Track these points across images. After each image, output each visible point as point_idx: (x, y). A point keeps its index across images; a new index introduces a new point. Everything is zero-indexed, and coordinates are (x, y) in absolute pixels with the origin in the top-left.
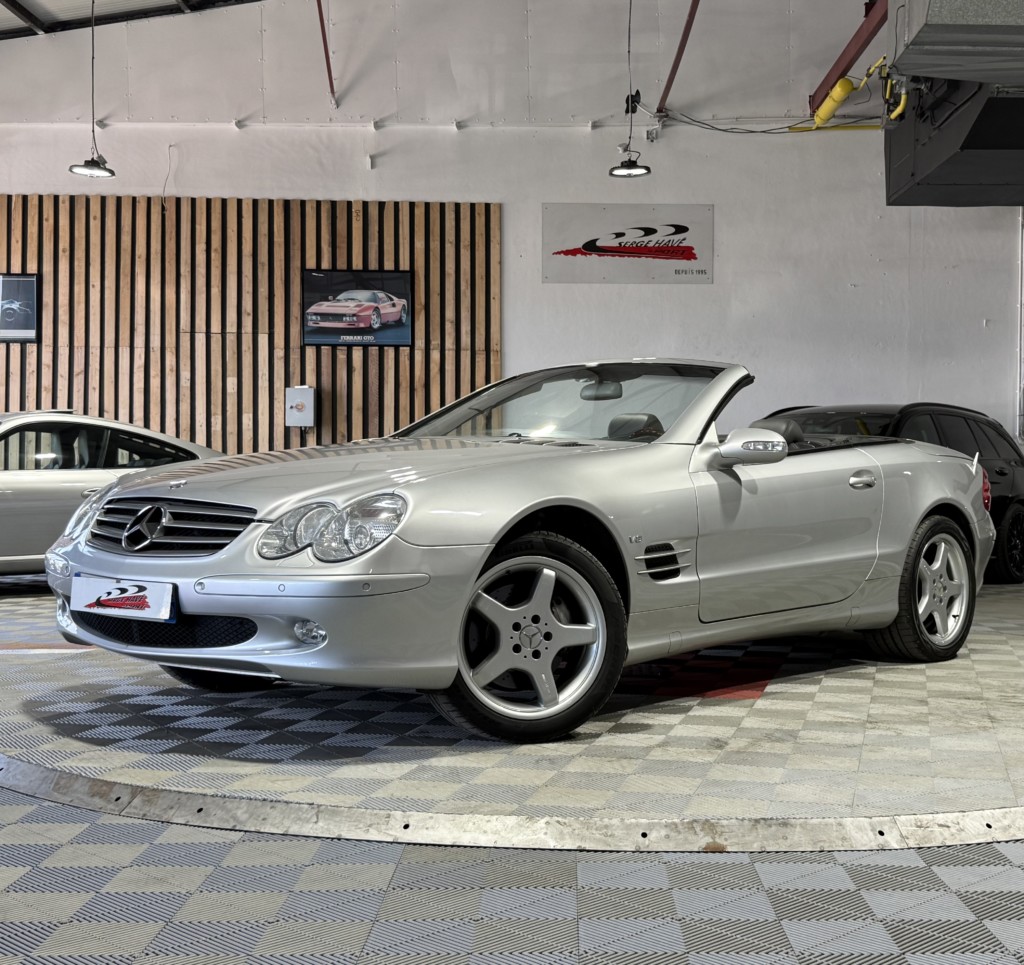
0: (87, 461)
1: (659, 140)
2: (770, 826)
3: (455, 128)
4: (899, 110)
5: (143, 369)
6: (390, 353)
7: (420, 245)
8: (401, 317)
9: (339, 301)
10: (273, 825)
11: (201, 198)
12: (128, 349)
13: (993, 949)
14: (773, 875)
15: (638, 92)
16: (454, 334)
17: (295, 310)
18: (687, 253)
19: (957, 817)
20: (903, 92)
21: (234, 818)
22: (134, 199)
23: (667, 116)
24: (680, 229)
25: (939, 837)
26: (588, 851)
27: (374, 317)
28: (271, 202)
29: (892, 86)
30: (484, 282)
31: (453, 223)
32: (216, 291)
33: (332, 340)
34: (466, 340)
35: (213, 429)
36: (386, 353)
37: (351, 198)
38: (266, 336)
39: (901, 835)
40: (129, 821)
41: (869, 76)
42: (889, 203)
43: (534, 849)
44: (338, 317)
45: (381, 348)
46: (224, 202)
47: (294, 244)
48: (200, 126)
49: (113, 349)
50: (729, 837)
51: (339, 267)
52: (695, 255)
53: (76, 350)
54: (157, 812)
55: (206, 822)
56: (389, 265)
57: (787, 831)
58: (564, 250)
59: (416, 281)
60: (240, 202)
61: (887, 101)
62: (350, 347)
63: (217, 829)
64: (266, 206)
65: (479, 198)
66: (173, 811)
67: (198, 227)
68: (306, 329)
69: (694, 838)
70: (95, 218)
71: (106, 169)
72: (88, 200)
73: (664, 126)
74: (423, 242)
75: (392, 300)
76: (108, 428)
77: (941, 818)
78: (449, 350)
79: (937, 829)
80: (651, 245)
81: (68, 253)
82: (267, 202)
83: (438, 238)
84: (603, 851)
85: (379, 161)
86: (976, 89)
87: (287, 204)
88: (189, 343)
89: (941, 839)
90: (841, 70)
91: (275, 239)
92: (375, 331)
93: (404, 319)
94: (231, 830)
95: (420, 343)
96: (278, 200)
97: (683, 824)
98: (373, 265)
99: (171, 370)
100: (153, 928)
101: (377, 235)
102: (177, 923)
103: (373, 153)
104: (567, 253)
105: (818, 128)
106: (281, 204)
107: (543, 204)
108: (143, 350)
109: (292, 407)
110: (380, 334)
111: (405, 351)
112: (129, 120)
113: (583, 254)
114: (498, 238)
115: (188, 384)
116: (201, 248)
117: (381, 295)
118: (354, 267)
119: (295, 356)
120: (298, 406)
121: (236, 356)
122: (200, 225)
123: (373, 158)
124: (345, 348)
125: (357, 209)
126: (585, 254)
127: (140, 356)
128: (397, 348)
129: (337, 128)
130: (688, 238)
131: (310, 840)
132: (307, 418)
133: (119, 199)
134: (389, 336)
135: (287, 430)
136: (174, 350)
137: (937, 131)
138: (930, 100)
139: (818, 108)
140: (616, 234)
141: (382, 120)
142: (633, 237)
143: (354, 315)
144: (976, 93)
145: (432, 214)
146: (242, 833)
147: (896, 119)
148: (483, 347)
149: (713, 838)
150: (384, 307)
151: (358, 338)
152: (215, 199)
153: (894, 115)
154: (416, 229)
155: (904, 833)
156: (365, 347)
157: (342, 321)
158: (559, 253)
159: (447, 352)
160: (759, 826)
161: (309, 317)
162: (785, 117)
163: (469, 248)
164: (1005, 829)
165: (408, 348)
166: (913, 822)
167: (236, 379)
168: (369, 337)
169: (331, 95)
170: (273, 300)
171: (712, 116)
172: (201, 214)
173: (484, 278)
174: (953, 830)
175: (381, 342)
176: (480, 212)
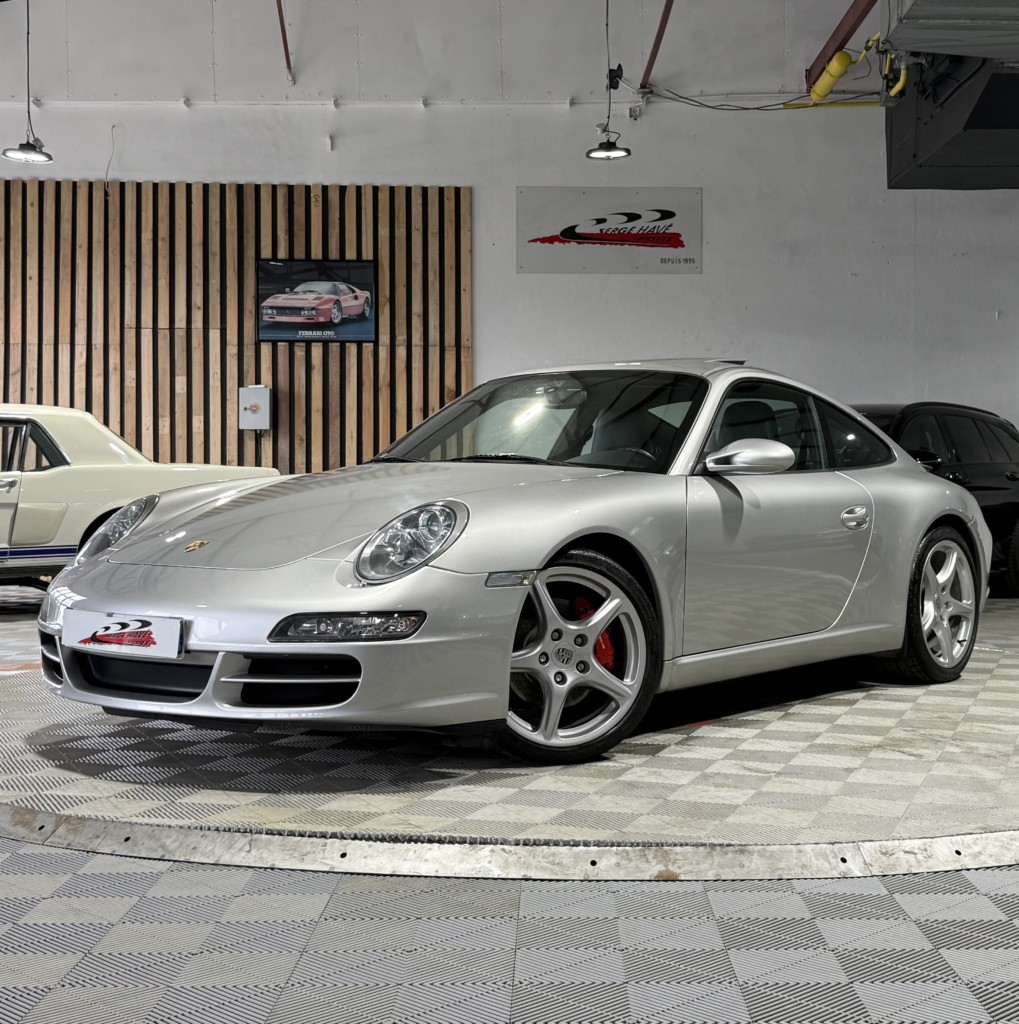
1: (643, 118)
2: (726, 853)
3: (422, 105)
4: (898, 87)
5: (84, 368)
6: (352, 349)
7: (384, 232)
8: (364, 310)
9: (296, 293)
10: (203, 854)
11: (147, 182)
12: (69, 346)
13: (946, 978)
14: (726, 904)
15: (620, 66)
16: (421, 329)
17: (249, 304)
18: (674, 241)
19: (925, 844)
20: (903, 67)
21: (163, 847)
22: (74, 183)
23: (651, 92)
24: (666, 215)
25: (904, 864)
26: (534, 880)
27: (335, 311)
28: (223, 187)
29: (892, 60)
30: (454, 271)
31: (420, 208)
32: (163, 283)
33: (289, 336)
34: (434, 335)
35: (160, 432)
36: (347, 350)
37: (310, 182)
38: (218, 332)
39: (865, 863)
40: (53, 851)
41: (868, 49)
42: (890, 187)
43: (477, 879)
44: (297, 310)
45: (343, 344)
46: (172, 187)
47: (248, 232)
48: (146, 105)
49: (52, 346)
50: (684, 865)
51: (296, 256)
52: (682, 242)
53: (11, 347)
54: (82, 841)
55: (134, 852)
56: (351, 254)
57: (743, 858)
58: (541, 237)
59: (380, 272)
60: (189, 187)
61: (886, 77)
62: (308, 343)
63: (145, 858)
64: (218, 191)
65: (448, 181)
66: (99, 840)
67: (143, 214)
68: (261, 324)
69: (646, 866)
70: (32, 205)
71: (41, 152)
72: (24, 185)
73: (648, 102)
74: (388, 230)
75: (354, 292)
77: (908, 844)
78: (416, 346)
79: (902, 853)
80: (635, 231)
81: (3, 243)
82: (219, 187)
83: (404, 225)
84: (550, 880)
85: (338, 142)
86: (980, 64)
87: (240, 188)
88: (134, 340)
89: (908, 867)
90: (838, 43)
91: (228, 227)
92: (336, 325)
93: (367, 313)
94: (159, 860)
95: (384, 339)
96: (230, 185)
97: (634, 852)
98: (334, 254)
99: (115, 369)
100: (71, 960)
101: (338, 221)
102: (96, 954)
103: (332, 132)
104: (543, 240)
105: (815, 105)
106: (234, 189)
107: (517, 187)
108: (85, 347)
109: (246, 409)
110: (341, 329)
111: (368, 348)
112: (69, 99)
113: (561, 241)
114: (469, 225)
115: (134, 384)
116: (147, 236)
117: (342, 286)
118: (313, 257)
119: (249, 353)
120: (252, 407)
121: (185, 354)
122: (147, 211)
123: (331, 138)
124: (304, 344)
125: (316, 194)
126: (563, 242)
127: (81, 354)
128: (359, 344)
129: (293, 106)
130: (675, 226)
131: (241, 870)
132: (262, 421)
133: (58, 184)
134: (350, 332)
135: (241, 433)
136: (118, 348)
137: (938, 110)
138: (931, 76)
139: (814, 83)
140: (597, 220)
141: (342, 97)
142: (615, 223)
143: (313, 309)
144: (979, 69)
145: (397, 201)
146: (171, 863)
147: (895, 96)
148: (453, 342)
149: (666, 866)
150: (345, 300)
151: (317, 334)
152: (163, 183)
153: (893, 92)
154: (380, 215)
155: (868, 861)
156: (326, 343)
157: (299, 315)
158: (535, 241)
159: (413, 348)
160: (714, 853)
161: (265, 311)
162: (780, 92)
163: (438, 236)
164: (976, 855)
165: (372, 344)
166: (878, 849)
167: (185, 379)
168: (329, 333)
169: (287, 70)
170: (225, 293)
171: (702, 92)
172: (147, 199)
173: (454, 268)
174: (920, 857)
175: (343, 337)
176: (450, 198)
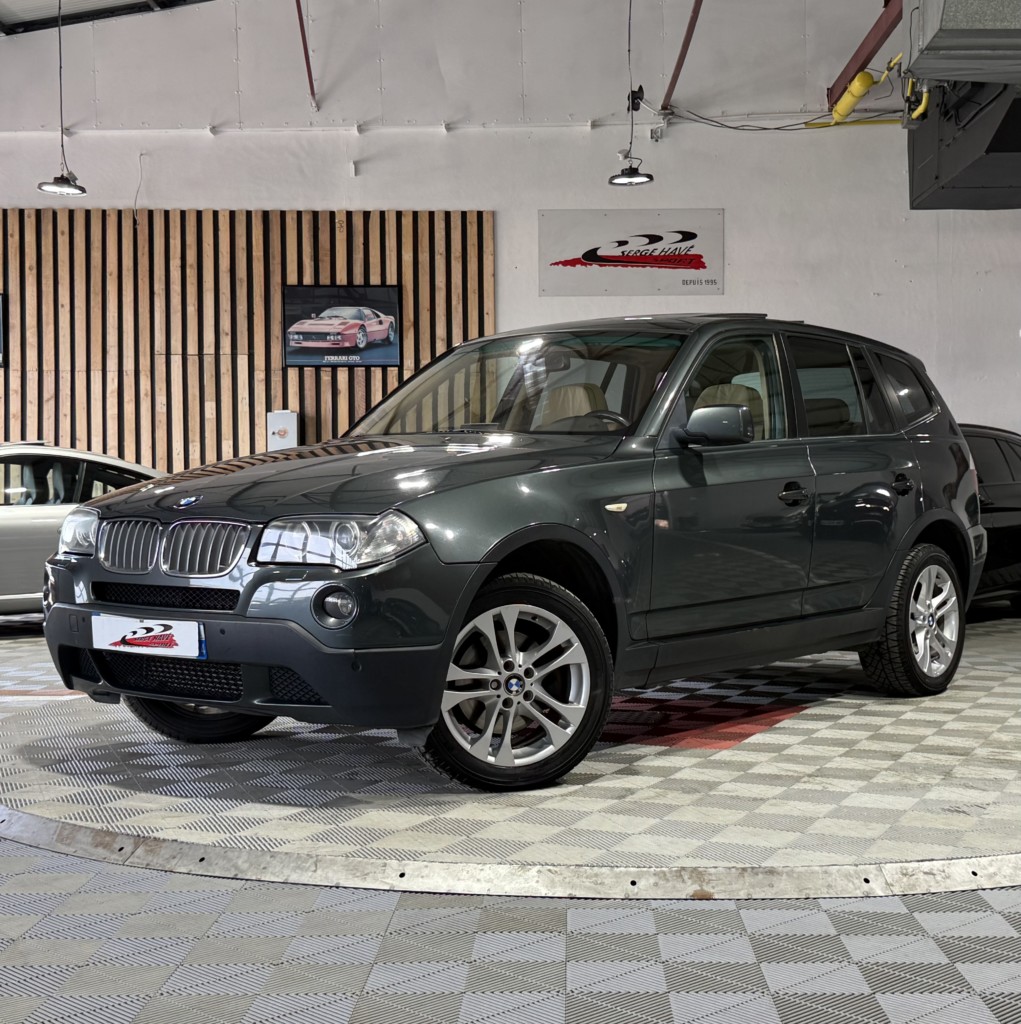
0: (62, 495)
1: (664, 139)
2: (757, 874)
3: (444, 130)
4: (920, 109)
5: (116, 394)
6: (377, 373)
7: (408, 257)
8: (389, 335)
9: (322, 318)
10: (273, 874)
11: (175, 210)
12: (100, 372)
13: (960, 989)
14: (757, 921)
15: (641, 88)
17: (276, 328)
18: (696, 262)
19: (943, 865)
20: (925, 90)
21: (235, 867)
22: (104, 212)
23: (672, 113)
24: (688, 236)
25: (923, 885)
26: (579, 899)
27: (360, 336)
28: (249, 214)
29: (914, 84)
30: (477, 296)
31: (443, 233)
32: (192, 310)
33: (316, 361)
35: (191, 457)
36: (372, 374)
37: (334, 208)
38: (246, 357)
39: (887, 883)
40: (134, 871)
41: (890, 69)
42: (913, 207)
43: (526, 897)
44: (322, 336)
45: (368, 368)
46: (199, 214)
47: (274, 258)
48: (173, 133)
49: (85, 373)
50: (717, 885)
51: (321, 282)
52: (704, 263)
53: (45, 374)
54: (160, 861)
55: (209, 871)
56: (375, 279)
57: (775, 878)
58: (563, 260)
59: (404, 296)
60: (216, 214)
61: (908, 100)
62: (334, 368)
63: (219, 877)
64: (244, 218)
65: (471, 206)
66: (176, 861)
67: (172, 241)
68: (288, 349)
69: (682, 885)
70: (63, 233)
71: (76, 187)
72: (55, 214)
73: (670, 124)
74: (411, 255)
75: (378, 316)
76: (84, 461)
77: (927, 866)
79: (921, 876)
80: (656, 253)
81: (35, 271)
82: (245, 214)
83: (427, 249)
84: (593, 898)
85: (362, 167)
86: (1001, 89)
87: (266, 215)
88: (164, 367)
89: (926, 887)
90: (860, 63)
91: (254, 254)
92: (361, 350)
93: (392, 339)
94: (233, 879)
95: (409, 363)
96: (256, 211)
97: (671, 872)
98: (358, 280)
99: (146, 395)
101: (362, 246)
103: (356, 159)
104: (566, 263)
105: (837, 124)
106: (260, 215)
107: (539, 211)
108: (116, 373)
109: (274, 433)
110: (366, 354)
111: (393, 372)
112: (98, 128)
113: (583, 264)
114: (491, 248)
115: (165, 409)
116: (175, 263)
117: (367, 311)
118: (338, 283)
119: (276, 379)
120: (280, 432)
121: (214, 379)
122: (175, 239)
123: (356, 164)
124: (330, 369)
125: (341, 219)
126: (585, 264)
127: (113, 381)
128: (384, 368)
129: (317, 132)
130: (696, 247)
131: (309, 888)
132: (291, 442)
133: (88, 212)
134: (375, 357)
136: (148, 374)
137: (960, 132)
138: (953, 99)
139: (836, 102)
140: (619, 242)
141: (365, 123)
142: (637, 245)
143: (339, 334)
144: (1001, 92)
145: (421, 224)
146: (244, 882)
147: (918, 118)
149: (701, 886)
150: (370, 325)
151: (343, 359)
152: (190, 210)
153: (915, 114)
154: (404, 240)
155: (889, 881)
156: (351, 368)
157: (325, 340)
158: (557, 264)
160: (746, 874)
161: (291, 337)
162: (801, 112)
163: (460, 260)
164: (991, 876)
165: (396, 369)
166: (899, 870)
167: (214, 404)
168: (354, 357)
169: (311, 97)
170: (252, 317)
171: (723, 113)
172: (175, 227)
173: (477, 292)
174: (939, 878)
175: (368, 362)
176: (472, 221)
